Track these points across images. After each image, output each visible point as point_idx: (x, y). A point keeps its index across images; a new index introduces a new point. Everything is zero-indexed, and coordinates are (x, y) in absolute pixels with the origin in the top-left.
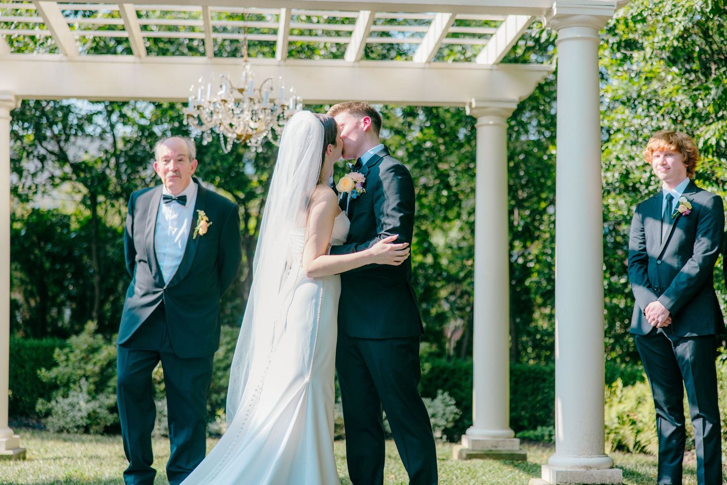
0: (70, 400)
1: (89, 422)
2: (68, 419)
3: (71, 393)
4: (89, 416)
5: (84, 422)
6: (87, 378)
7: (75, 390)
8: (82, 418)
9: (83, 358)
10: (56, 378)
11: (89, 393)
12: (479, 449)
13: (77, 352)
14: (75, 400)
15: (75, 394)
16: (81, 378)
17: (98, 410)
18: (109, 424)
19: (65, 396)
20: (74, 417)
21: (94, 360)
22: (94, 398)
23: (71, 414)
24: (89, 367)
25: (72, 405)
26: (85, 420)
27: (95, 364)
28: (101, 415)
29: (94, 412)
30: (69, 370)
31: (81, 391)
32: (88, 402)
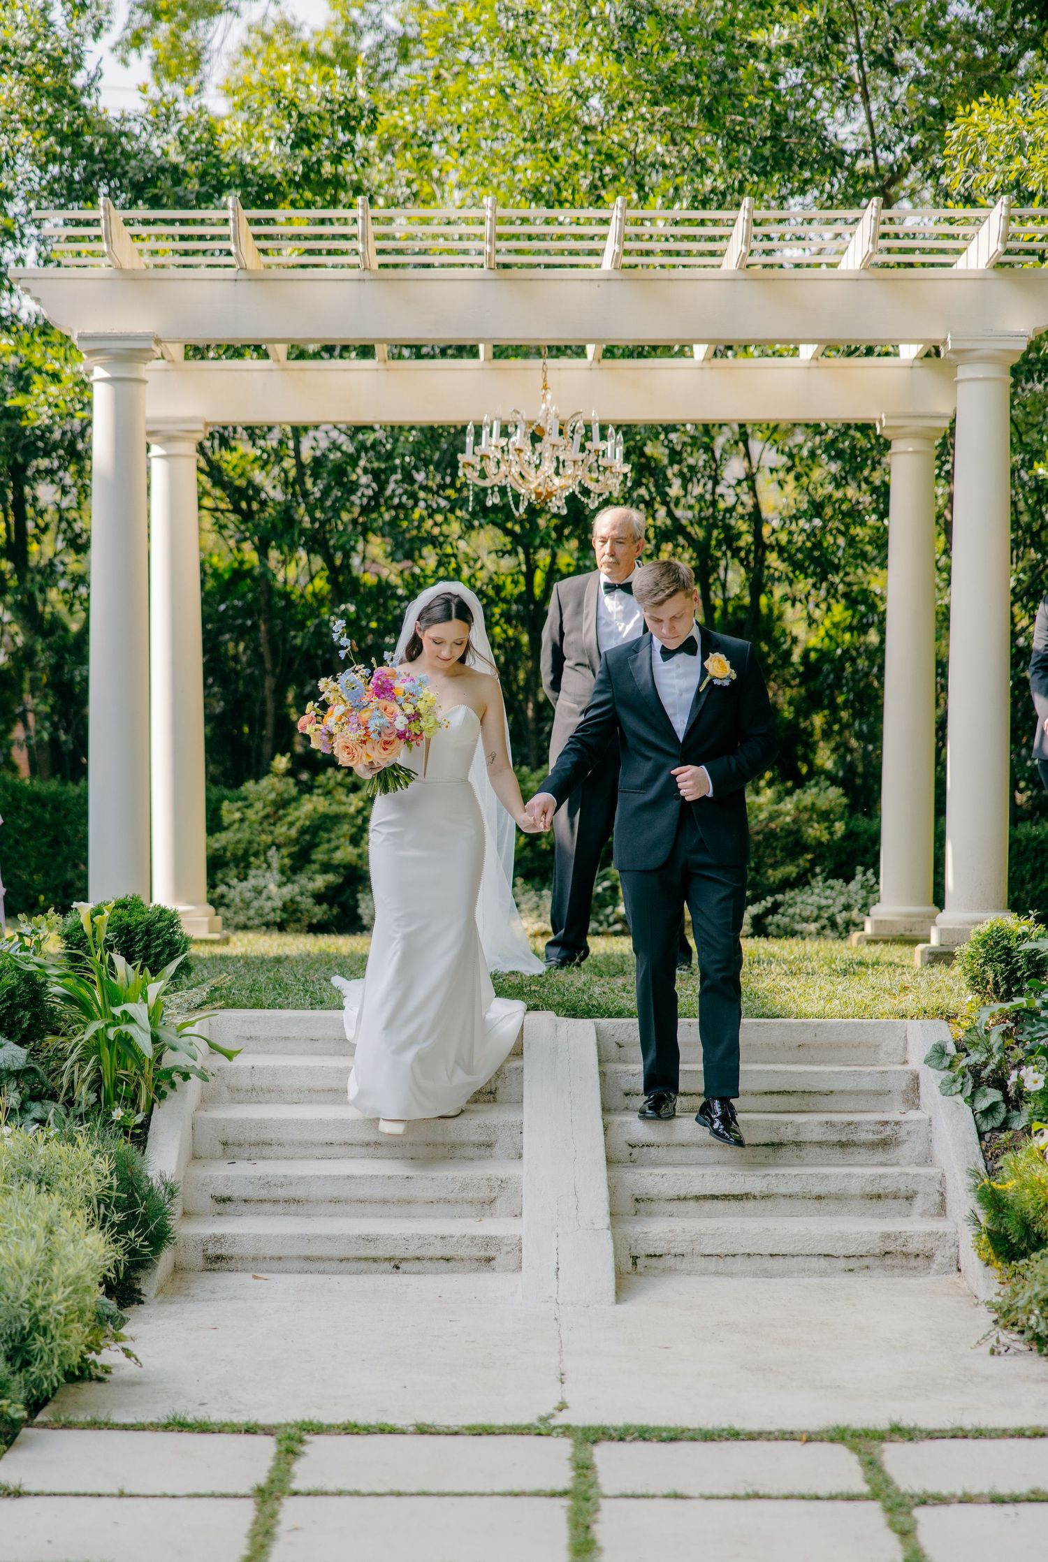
0: (251, 882)
1: (285, 916)
2: (252, 912)
3: (252, 872)
4: (284, 908)
5: (277, 917)
6: (279, 847)
7: (259, 867)
8: (274, 910)
9: (267, 817)
10: (225, 849)
11: (282, 872)
12: (885, 932)
13: (259, 805)
14: (261, 882)
15: (259, 872)
16: (269, 847)
17: (298, 898)
18: (315, 921)
19: (243, 878)
20: (261, 908)
21: (290, 819)
22: (289, 881)
23: (255, 904)
24: (281, 830)
25: (258, 892)
26: (279, 912)
27: (291, 824)
28: (303, 906)
29: (292, 901)
30: (245, 835)
31: (269, 866)
32: (281, 885)
